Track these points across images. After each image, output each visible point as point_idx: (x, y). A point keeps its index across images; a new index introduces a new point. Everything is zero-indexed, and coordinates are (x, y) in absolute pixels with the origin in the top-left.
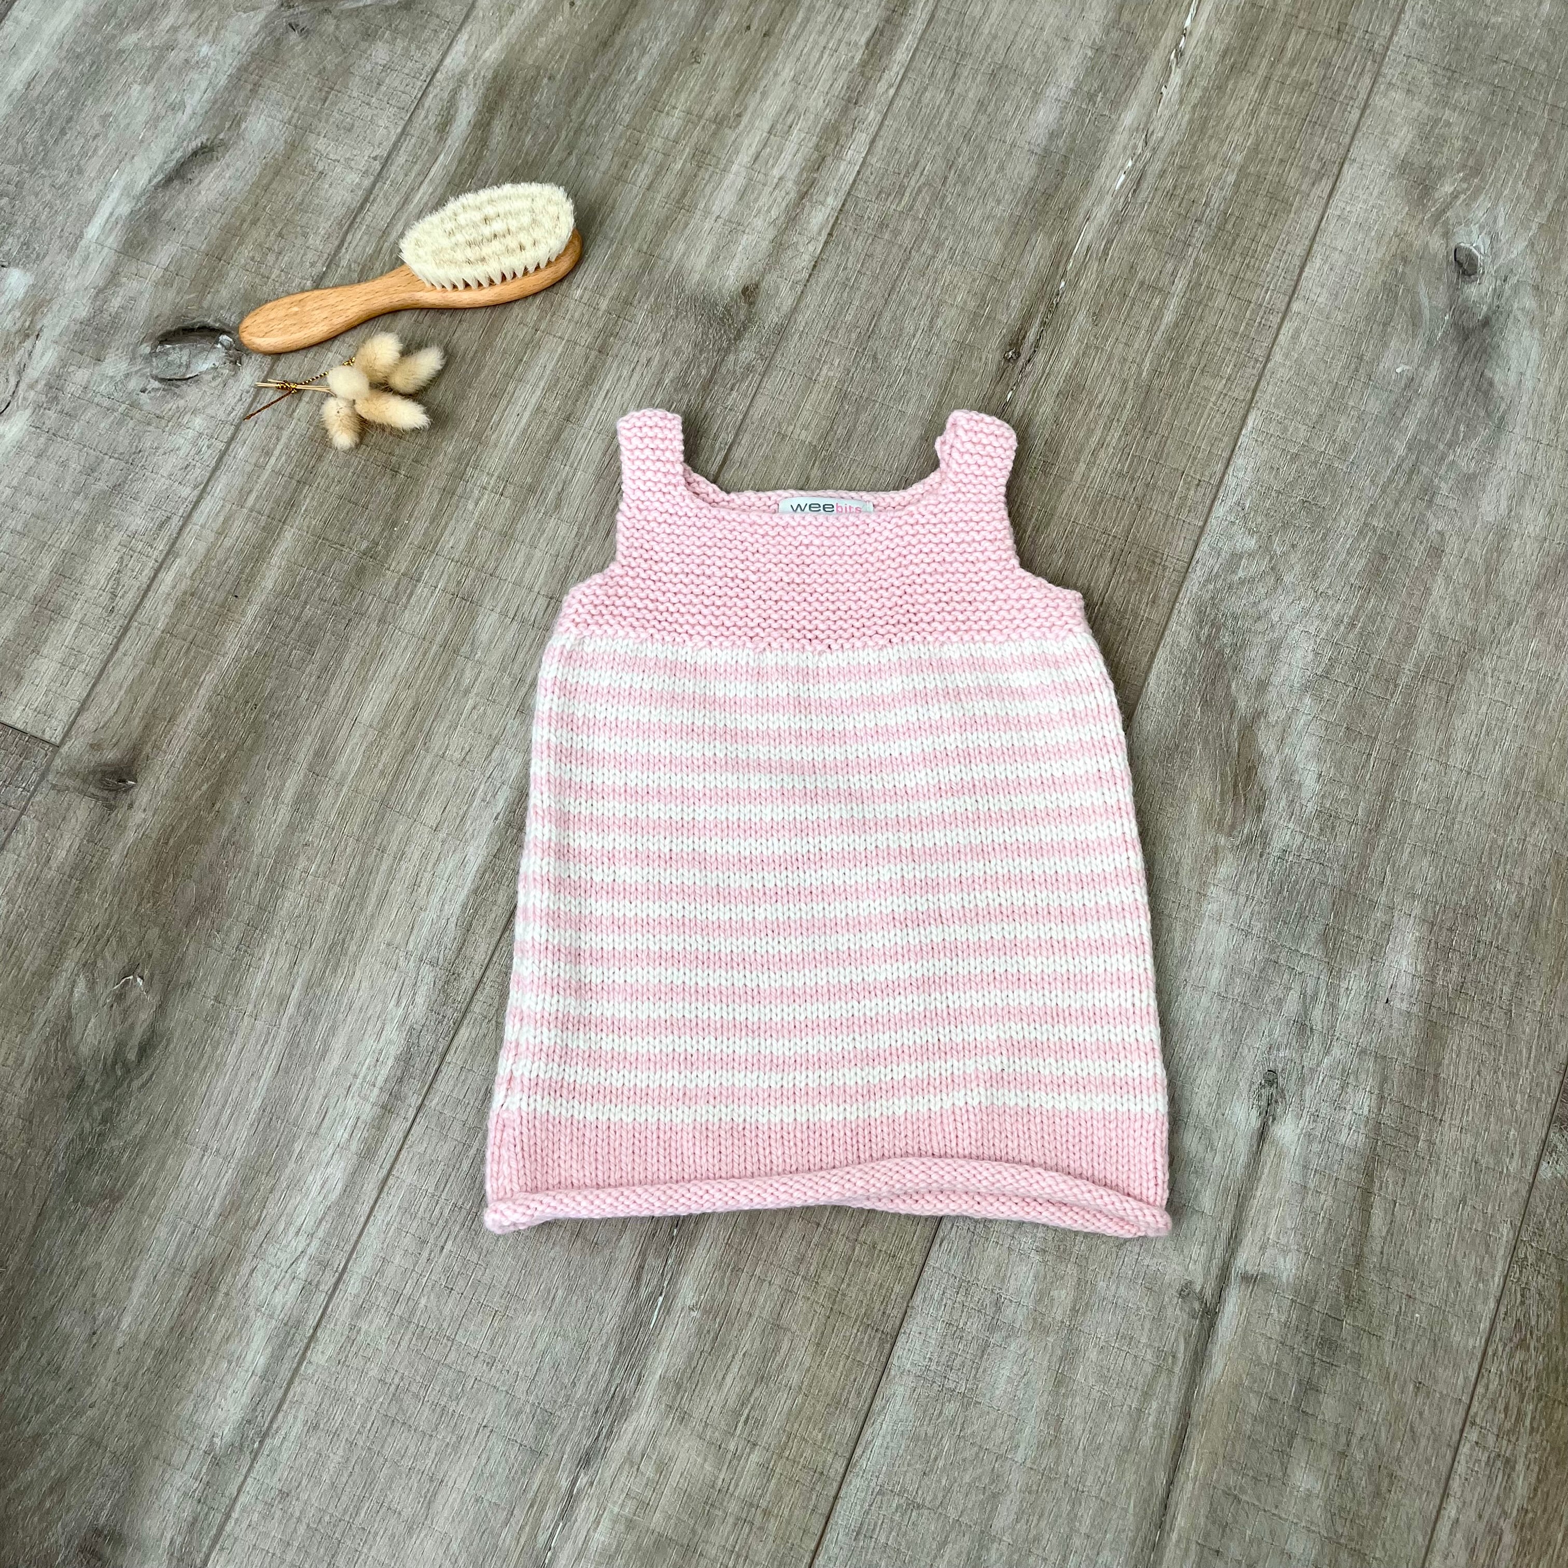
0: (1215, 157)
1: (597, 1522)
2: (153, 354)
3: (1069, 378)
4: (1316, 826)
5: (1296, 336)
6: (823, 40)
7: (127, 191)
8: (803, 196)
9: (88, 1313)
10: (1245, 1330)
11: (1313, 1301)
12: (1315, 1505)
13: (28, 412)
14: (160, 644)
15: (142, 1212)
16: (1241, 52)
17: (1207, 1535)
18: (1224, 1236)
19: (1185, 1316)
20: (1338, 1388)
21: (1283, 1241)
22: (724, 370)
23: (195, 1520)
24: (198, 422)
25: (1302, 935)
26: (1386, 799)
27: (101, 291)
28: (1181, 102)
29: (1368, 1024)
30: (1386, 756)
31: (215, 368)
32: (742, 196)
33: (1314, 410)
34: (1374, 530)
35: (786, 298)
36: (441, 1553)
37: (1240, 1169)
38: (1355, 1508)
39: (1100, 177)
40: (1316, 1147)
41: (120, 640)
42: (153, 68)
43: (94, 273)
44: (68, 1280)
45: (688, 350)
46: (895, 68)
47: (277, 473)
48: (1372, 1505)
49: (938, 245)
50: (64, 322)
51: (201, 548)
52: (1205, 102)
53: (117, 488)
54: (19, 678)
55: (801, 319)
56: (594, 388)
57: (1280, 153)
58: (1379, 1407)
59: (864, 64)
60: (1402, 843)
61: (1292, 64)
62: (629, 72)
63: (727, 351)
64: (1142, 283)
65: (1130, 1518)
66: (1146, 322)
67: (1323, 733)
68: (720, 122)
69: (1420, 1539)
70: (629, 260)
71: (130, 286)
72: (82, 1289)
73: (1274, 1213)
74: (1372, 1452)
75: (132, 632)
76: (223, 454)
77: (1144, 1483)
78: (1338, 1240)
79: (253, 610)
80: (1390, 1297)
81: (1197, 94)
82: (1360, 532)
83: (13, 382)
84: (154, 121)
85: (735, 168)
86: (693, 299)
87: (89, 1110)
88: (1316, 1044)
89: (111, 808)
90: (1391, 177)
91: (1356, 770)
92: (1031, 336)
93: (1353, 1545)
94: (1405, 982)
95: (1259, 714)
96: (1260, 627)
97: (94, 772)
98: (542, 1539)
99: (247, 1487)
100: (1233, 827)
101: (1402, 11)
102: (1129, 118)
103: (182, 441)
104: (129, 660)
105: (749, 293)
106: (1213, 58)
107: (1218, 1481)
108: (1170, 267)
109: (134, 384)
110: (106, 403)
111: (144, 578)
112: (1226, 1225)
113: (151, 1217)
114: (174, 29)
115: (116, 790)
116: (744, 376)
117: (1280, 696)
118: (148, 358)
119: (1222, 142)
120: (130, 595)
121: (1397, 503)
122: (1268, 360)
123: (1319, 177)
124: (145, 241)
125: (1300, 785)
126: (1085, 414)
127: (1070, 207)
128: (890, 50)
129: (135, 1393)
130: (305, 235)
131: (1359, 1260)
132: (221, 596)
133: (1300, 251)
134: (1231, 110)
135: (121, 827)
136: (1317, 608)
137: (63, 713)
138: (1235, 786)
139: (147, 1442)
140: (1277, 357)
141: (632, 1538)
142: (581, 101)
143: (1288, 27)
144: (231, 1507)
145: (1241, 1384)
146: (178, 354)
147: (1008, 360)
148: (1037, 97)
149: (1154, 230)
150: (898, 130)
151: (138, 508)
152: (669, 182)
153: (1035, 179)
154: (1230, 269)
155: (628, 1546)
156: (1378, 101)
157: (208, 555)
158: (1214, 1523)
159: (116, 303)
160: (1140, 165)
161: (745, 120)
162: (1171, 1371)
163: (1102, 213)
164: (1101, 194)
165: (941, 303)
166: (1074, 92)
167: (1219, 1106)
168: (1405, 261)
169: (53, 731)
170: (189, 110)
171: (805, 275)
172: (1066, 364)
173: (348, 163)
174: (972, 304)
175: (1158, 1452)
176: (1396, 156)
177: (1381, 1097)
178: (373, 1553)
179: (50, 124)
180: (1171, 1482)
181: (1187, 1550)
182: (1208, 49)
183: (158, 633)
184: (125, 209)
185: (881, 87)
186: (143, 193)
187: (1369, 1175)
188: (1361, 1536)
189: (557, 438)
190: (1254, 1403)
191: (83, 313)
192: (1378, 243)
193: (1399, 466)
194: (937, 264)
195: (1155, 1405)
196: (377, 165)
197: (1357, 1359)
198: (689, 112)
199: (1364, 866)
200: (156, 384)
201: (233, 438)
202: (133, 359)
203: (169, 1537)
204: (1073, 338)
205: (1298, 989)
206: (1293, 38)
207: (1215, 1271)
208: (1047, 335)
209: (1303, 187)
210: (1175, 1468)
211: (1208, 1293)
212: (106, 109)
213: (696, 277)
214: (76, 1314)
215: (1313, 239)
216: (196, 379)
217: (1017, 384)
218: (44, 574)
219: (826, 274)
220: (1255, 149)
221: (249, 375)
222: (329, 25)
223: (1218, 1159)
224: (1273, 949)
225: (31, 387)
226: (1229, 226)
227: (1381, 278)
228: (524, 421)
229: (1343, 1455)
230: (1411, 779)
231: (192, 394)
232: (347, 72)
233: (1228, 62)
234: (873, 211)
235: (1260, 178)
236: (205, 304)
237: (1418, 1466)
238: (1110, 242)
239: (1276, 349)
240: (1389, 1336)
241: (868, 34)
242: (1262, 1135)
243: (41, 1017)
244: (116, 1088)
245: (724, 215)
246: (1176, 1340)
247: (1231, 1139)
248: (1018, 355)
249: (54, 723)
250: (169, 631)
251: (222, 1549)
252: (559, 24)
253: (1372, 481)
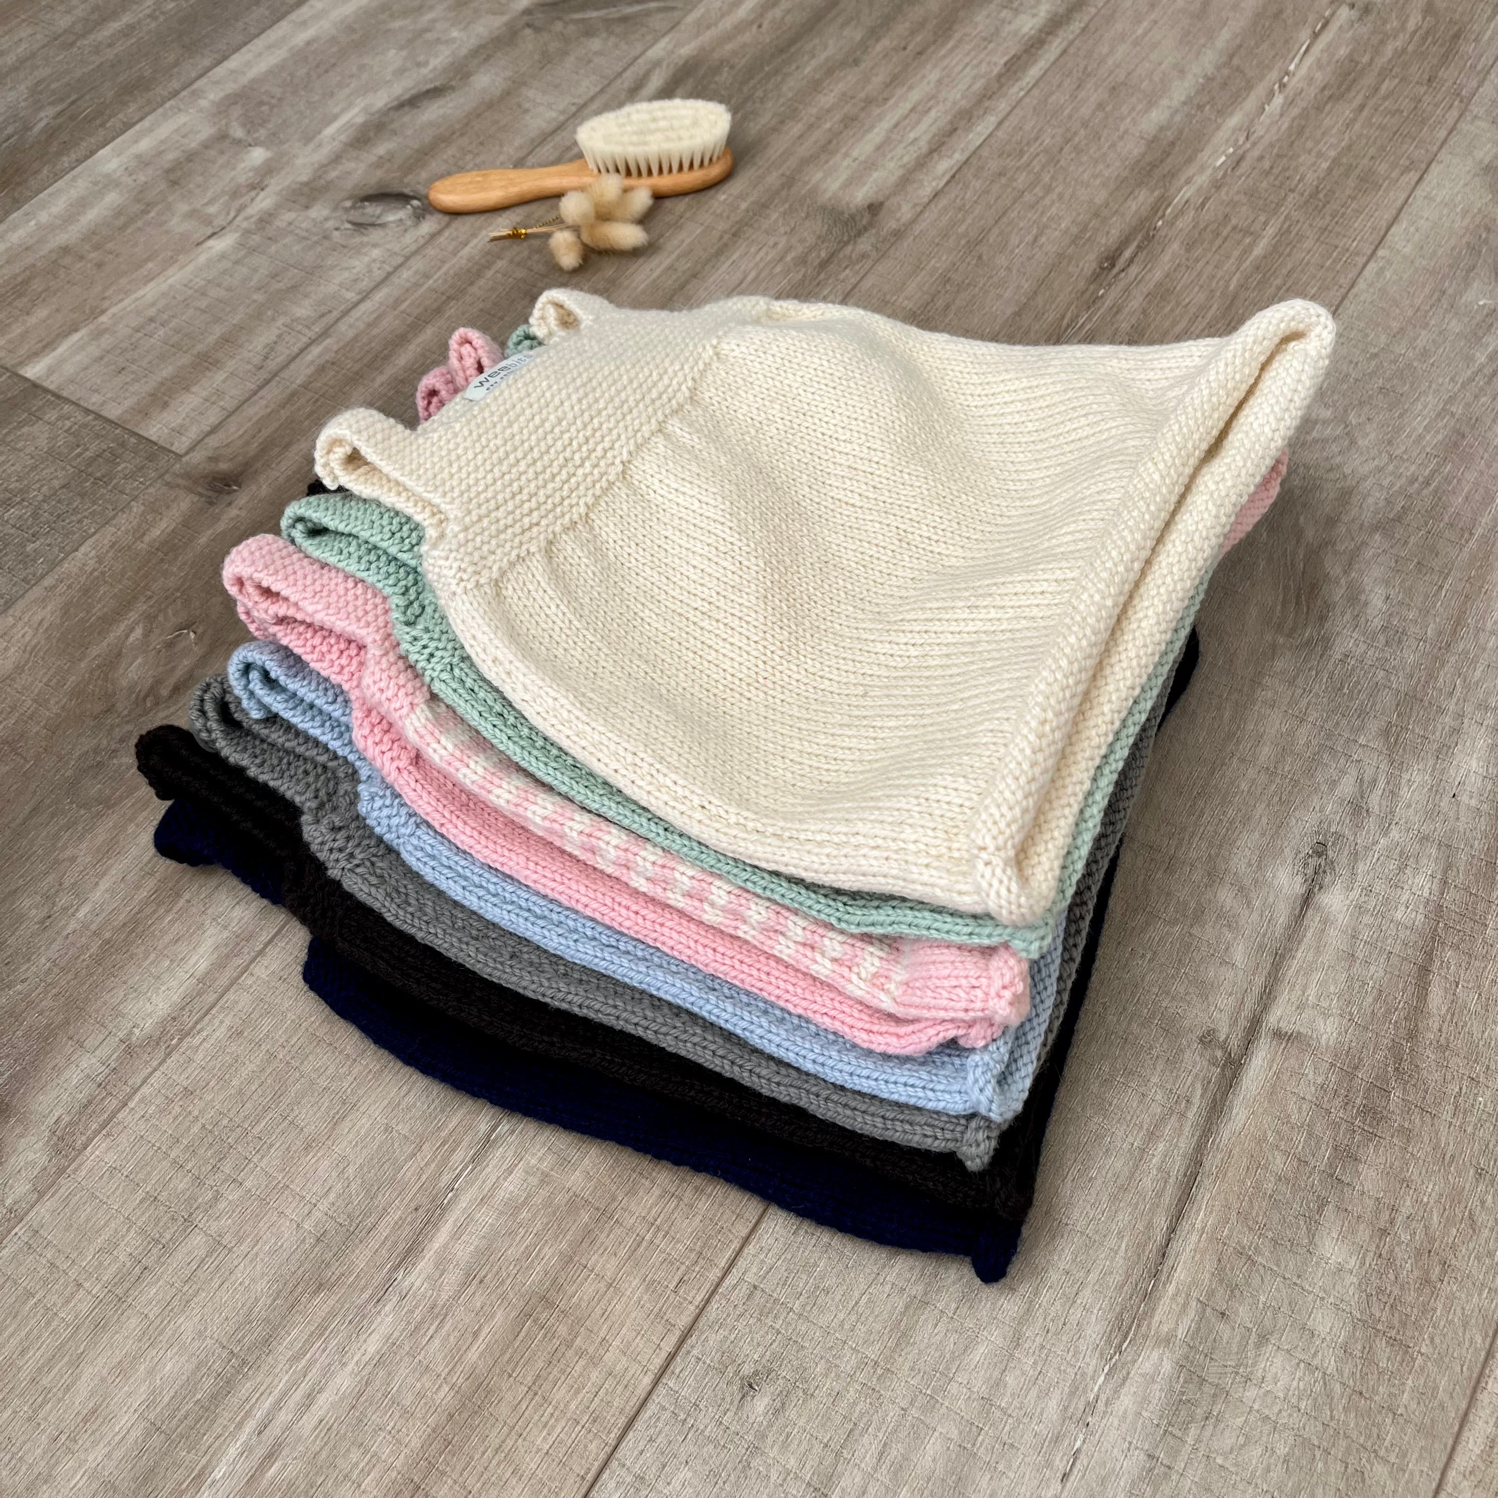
0: (1310, 152)
1: (510, 1171)
2: (353, 207)
3: (1159, 285)
4: (1382, 639)
5: (1381, 271)
6: (968, 59)
7: (365, 110)
8: (931, 152)
9: (49, 898)
10: (1274, 1086)
11: (1356, 1068)
12: (1347, 1282)
13: (237, 235)
14: (294, 394)
15: (131, 820)
16: (1339, 87)
17: (1211, 1294)
18: (1256, 990)
19: (1205, 1063)
20: (1382, 1160)
21: (1325, 1004)
22: (841, 255)
23: (90, 1102)
24: (376, 253)
25: (1361, 728)
26: (1458, 623)
27: (324, 166)
28: (1281, 115)
29: (1432, 813)
30: (1460, 589)
31: (401, 220)
32: (878, 148)
33: (1395, 325)
34: (1453, 415)
35: (906, 212)
36: (334, 1174)
37: (1279, 931)
38: (1396, 1291)
39: (1203, 156)
40: (1367, 919)
41: (260, 388)
42: (410, 41)
43: (323, 154)
44: (41, 867)
45: (811, 240)
46: (1027, 80)
47: (431, 290)
48: (1420, 1291)
49: (1048, 190)
50: (287, 183)
51: (351, 333)
52: (1304, 114)
53: (294, 288)
54: (166, 405)
55: (918, 228)
56: (722, 258)
57: (1372, 151)
58: (1431, 1189)
59: (1000, 76)
60: (1475, 661)
61: (1385, 98)
62: (798, 68)
63: (847, 243)
64: (1234, 228)
65: (1119, 1260)
66: (1236, 253)
67: (1393, 564)
68: (869, 102)
69: (1479, 1339)
70: (773, 179)
71: (348, 165)
72: (51, 878)
73: (1316, 976)
74: (1420, 1235)
75: (273, 383)
76: (389, 275)
77: (1140, 1226)
78: (1388, 1011)
79: (381, 379)
80: (1449, 1077)
81: (1295, 111)
82: (1439, 415)
83: (232, 214)
84: (401, 72)
85: (876, 130)
86: (823, 208)
87: (112, 727)
88: (1371, 824)
89: (211, 503)
90: (1476, 175)
91: (1426, 596)
92: (1127, 254)
93: (1393, 1333)
94: (1474, 783)
95: (1327, 543)
96: (1331, 476)
97: (206, 477)
98: (446, 1178)
99: (152, 1080)
100: (1293, 630)
101: (1488, 72)
102: (1234, 120)
103: (359, 264)
104: (263, 402)
105: (874, 208)
106: (1313, 91)
107: (1229, 1237)
108: (1262, 219)
109: (330, 224)
110: (305, 234)
111: (296, 350)
112: (1259, 981)
113: (137, 825)
114: (434, 21)
115: (220, 492)
116: (858, 261)
117: (1349, 531)
118: (347, 210)
119: (1318, 142)
120: (279, 360)
121: (1476, 397)
122: (1352, 286)
123: (1407, 170)
124: (369, 139)
125: (1366, 604)
126: (1172, 310)
127: (1173, 175)
128: (1025, 68)
129: (70, 976)
130: (501, 146)
131: (1412, 1035)
132: (357, 367)
133: (1388, 216)
134: (1327, 122)
135: (217, 519)
136: (1391, 467)
137: (193, 433)
138: (1298, 597)
139: (67, 1022)
140: (1361, 285)
141: (544, 1193)
142: (752, 83)
143: (1383, 75)
144: (130, 1097)
145: (1265, 1140)
146: (372, 210)
147: (1103, 269)
148: (1151, 104)
149: (1251, 193)
150: (1024, 117)
151: (307, 302)
152: (817, 135)
153: (1143, 155)
154: (1320, 223)
155: (537, 1200)
156: (1464, 126)
157: (356, 338)
158: (1221, 1281)
159: (333, 174)
160: (1240, 152)
161: (891, 102)
162: (1183, 1115)
163: (1202, 180)
164: (1202, 169)
165: (1046, 227)
166: (1184, 103)
167: (1259, 867)
168: (1488, 230)
169: (180, 445)
170: (431, 66)
171: (926, 200)
172: (1158, 275)
173: (550, 106)
174: (1074, 230)
175: (1160, 1195)
176: (1481, 162)
177: (1444, 883)
178: (263, 1164)
179: (318, 66)
180: (1172, 1230)
181: (1185, 1305)
182: (1310, 85)
183: (294, 386)
184: (360, 120)
185: (1015, 89)
186: (378, 111)
187: (1429, 955)
188: (1404, 1324)
189: (682, 287)
190: (1279, 1160)
191: (304, 178)
192: (1463, 217)
193: (1480, 370)
194: (1047, 201)
195: (1161, 1146)
196: (574, 109)
197: (1407, 1134)
198: (844, 94)
199: (1432, 676)
200: (349, 226)
201: (401, 265)
202: (335, 209)
203: (57, 1115)
204: (1167, 257)
205: (1354, 773)
206: (1387, 82)
207: (1243, 1023)
208: (1141, 256)
209: (1394, 175)
210: (1178, 1216)
211: (1234, 1043)
212: (366, 61)
213: (828, 195)
214: (38, 898)
215: (1400, 210)
216: (383, 226)
217: (1110, 285)
218: (211, 339)
219: (943, 202)
220: (1349, 148)
221: (428, 226)
222: (558, 26)
223: (1255, 916)
224: (1329, 736)
225: (247, 219)
226: (1321, 196)
227: (1464, 241)
228: (655, 275)
229: (1384, 1232)
230: (1485, 612)
231: (375, 235)
232: (565, 53)
233: (1327, 93)
234: (994, 165)
235: (1350, 168)
236: (406, 180)
237: (1478, 1258)
238: (1207, 199)
239: (1361, 280)
240: (1447, 1116)
241: (1006, 58)
242: (1307, 900)
243: (94, 651)
244: (141, 716)
245: (862, 158)
246: (1192, 1084)
247: (1271, 900)
248: (1113, 265)
249: (184, 439)
250: (305, 386)
251: (108, 1135)
252: (746, 37)
253: (1452, 379)
